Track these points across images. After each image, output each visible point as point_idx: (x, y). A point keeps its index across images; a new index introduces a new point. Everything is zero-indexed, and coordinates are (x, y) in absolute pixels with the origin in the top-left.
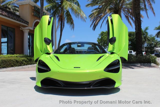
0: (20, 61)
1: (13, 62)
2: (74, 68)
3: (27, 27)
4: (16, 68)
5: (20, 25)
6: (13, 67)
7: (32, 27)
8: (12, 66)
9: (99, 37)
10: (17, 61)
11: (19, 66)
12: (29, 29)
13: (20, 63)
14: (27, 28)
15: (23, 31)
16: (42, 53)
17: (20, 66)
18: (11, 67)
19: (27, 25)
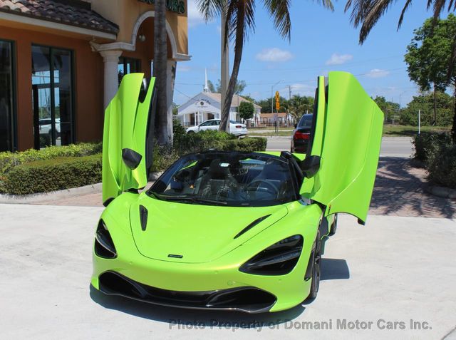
0: (86, 168)
1: (65, 174)
2: (169, 256)
3: (113, 41)
4: (73, 190)
5: (91, 38)
6: (65, 188)
7: (131, 43)
8: (62, 187)
9: (416, 42)
10: (76, 172)
11: (82, 186)
12: (120, 50)
13: (85, 176)
14: (113, 46)
15: (103, 54)
16: (120, 188)
17: (87, 184)
18: (57, 190)
19: (112, 37)
